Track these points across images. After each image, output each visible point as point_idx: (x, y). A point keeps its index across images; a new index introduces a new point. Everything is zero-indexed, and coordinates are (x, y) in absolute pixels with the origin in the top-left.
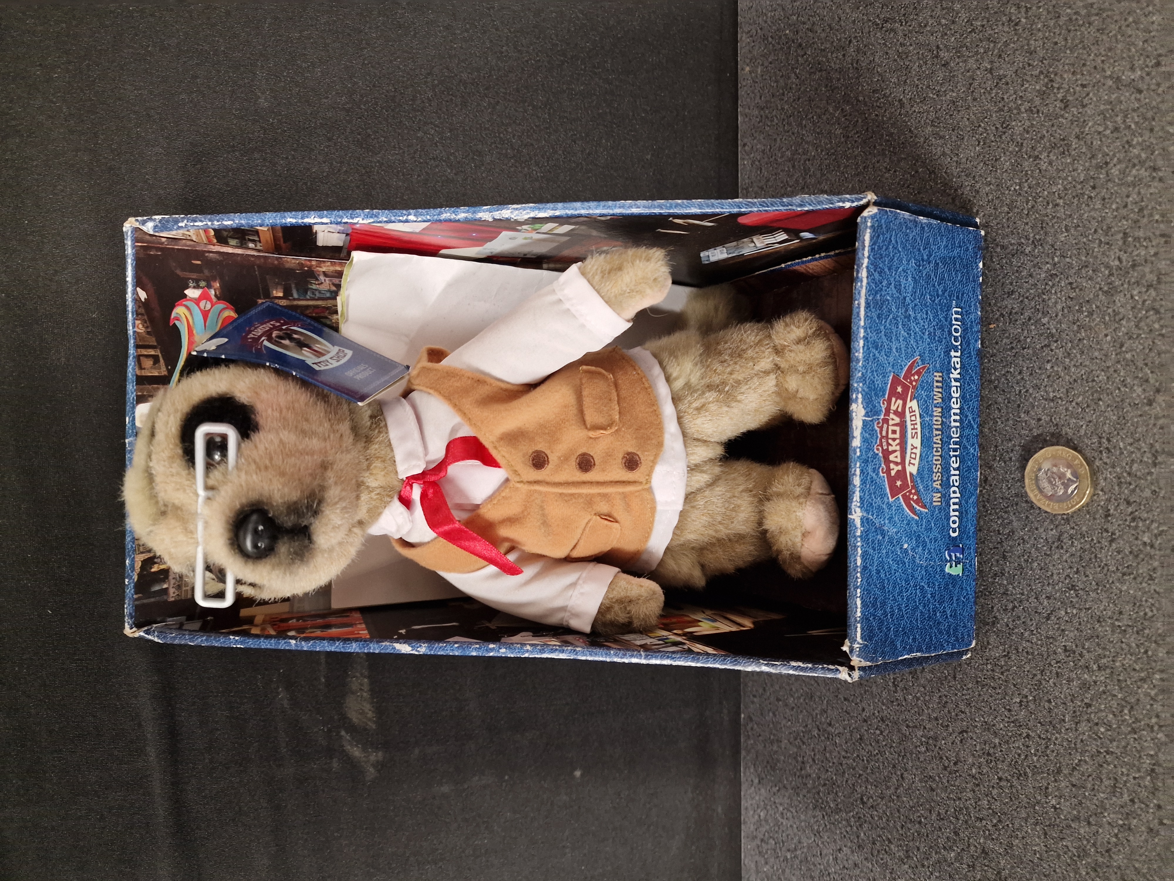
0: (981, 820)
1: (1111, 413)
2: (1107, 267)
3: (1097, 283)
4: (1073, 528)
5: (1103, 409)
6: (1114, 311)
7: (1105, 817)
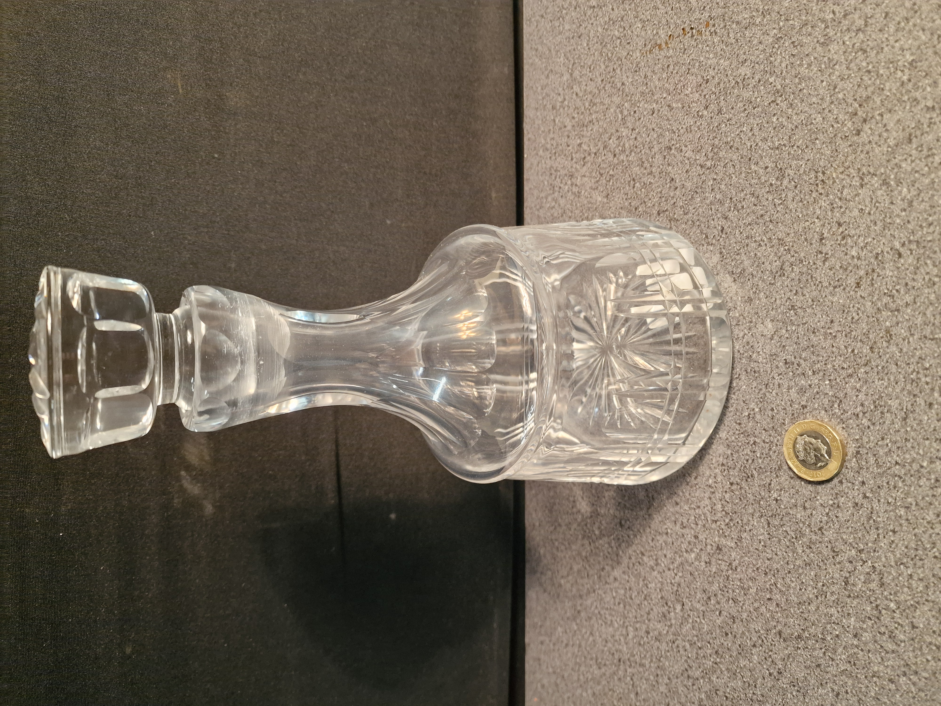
0: (716, 522)
1: (826, 149)
2: (823, 21)
3: (815, 37)
4: (793, 256)
5: (819, 147)
6: (829, 58)
7: (817, 500)
